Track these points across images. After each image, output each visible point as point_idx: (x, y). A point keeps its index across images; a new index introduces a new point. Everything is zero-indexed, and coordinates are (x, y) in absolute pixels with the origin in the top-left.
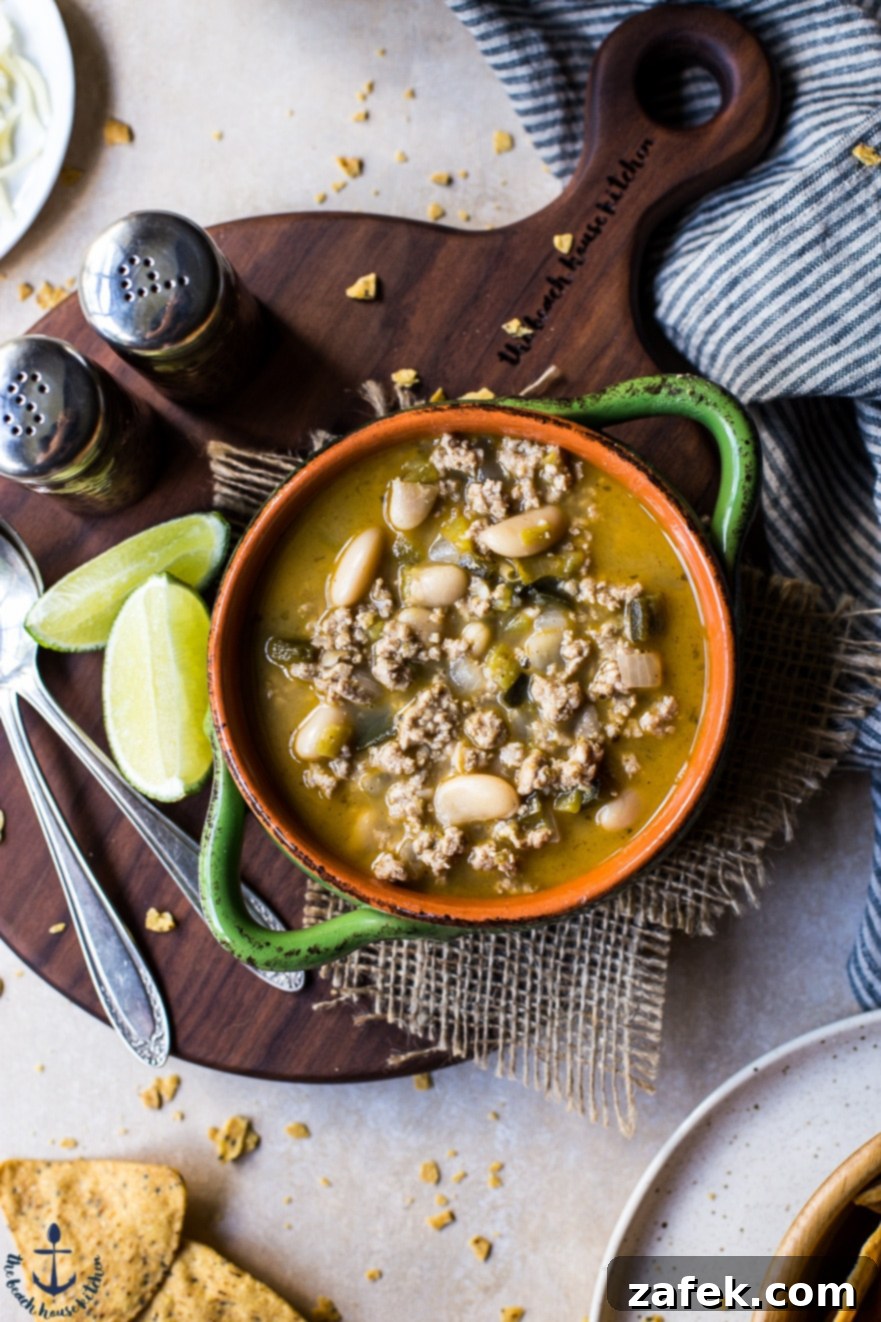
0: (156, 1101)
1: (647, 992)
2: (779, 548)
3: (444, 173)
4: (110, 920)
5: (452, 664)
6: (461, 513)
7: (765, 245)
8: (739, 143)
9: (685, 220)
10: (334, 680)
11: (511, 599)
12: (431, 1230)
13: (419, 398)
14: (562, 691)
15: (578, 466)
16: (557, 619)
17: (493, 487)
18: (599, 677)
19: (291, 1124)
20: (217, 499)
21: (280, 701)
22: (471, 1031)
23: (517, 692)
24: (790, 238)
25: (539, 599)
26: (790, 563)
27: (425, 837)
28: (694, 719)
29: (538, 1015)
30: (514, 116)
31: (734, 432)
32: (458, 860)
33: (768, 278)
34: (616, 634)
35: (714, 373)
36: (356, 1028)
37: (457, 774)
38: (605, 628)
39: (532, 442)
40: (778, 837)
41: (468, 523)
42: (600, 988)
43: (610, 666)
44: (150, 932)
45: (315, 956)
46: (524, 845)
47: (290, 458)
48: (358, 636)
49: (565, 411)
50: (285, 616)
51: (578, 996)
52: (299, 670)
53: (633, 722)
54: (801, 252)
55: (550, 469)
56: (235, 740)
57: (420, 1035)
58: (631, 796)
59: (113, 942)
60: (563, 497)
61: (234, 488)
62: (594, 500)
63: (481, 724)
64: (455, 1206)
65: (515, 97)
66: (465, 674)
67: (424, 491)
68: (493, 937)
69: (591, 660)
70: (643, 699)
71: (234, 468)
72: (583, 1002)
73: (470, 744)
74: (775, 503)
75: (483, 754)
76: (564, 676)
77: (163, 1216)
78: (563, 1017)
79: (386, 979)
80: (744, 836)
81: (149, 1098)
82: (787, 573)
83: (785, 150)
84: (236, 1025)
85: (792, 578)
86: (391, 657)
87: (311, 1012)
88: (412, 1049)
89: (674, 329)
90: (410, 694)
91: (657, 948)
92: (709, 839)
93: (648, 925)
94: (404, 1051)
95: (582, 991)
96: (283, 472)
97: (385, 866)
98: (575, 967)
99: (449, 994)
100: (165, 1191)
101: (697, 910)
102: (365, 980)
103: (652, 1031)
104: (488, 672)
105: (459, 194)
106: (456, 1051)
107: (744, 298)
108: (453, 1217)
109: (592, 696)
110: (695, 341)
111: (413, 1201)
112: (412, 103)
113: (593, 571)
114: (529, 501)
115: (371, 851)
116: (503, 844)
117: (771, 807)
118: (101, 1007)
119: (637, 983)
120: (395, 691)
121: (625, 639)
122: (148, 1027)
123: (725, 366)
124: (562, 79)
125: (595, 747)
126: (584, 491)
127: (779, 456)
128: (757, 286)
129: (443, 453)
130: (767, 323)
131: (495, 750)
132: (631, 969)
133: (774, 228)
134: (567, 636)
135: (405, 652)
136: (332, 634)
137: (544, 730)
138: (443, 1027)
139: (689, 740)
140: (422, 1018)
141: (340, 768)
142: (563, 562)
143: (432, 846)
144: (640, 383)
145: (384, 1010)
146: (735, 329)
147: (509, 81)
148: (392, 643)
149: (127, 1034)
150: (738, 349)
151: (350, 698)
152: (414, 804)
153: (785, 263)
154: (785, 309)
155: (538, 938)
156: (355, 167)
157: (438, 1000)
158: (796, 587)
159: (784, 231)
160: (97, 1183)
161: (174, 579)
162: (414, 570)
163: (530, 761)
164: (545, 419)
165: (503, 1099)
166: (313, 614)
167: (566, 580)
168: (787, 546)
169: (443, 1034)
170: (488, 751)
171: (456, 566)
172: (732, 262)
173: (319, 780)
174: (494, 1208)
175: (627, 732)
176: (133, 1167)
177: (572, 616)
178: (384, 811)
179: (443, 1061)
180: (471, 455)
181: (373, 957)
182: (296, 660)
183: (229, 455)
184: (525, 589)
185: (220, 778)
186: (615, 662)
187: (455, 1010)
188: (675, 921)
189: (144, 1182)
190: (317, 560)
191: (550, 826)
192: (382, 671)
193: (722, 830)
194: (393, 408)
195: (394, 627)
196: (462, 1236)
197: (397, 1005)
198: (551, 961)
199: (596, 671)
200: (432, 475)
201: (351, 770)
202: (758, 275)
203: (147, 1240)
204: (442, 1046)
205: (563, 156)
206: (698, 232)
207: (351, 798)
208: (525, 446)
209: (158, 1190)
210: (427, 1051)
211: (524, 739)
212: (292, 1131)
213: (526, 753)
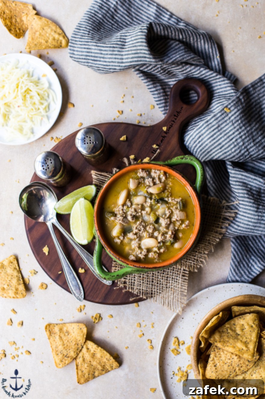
0: (80, 310)
1: (184, 284)
2: (210, 192)
3: (139, 113)
4: (71, 270)
5: (143, 216)
6: (144, 185)
7: (206, 129)
8: (201, 107)
9: (190, 123)
10: (120, 220)
11: (155, 202)
12: (139, 337)
13: (135, 161)
14: (166, 220)
15: (167, 175)
16: (164, 206)
17: (150, 180)
18: (174, 217)
19: (109, 315)
20: (94, 183)
21: (109, 225)
22: (147, 293)
23: (157, 221)
24: (211, 127)
25: (160, 202)
26: (212, 194)
27: (139, 251)
28: (193, 225)
29: (161, 289)
30: (154, 102)
31: (199, 166)
32: (146, 256)
33: (207, 136)
34: (177, 208)
35: (196, 155)
36: (123, 293)
37: (145, 238)
38: (174, 207)
39: (158, 170)
40: (211, 251)
41: (146, 187)
42: (174, 284)
43: (175, 215)
44: (80, 273)
45: (118, 277)
46: (160, 252)
47: (108, 174)
48: (124, 211)
49: (164, 163)
50: (109, 208)
51: (170, 285)
52: (112, 218)
53: (181, 226)
54: (213, 130)
55: (162, 176)
56: (100, 233)
57: (137, 294)
58: (181, 241)
59: (72, 275)
60: (165, 181)
61: (97, 180)
62: (171, 181)
63: (150, 228)
64: (144, 332)
65: (154, 98)
66: (146, 218)
67: (136, 181)
68: (151, 273)
69: (172, 213)
70: (183, 221)
71: (97, 176)
72: (170, 287)
73: (148, 232)
74: (209, 182)
75: (151, 234)
76: (166, 217)
77: (82, 335)
78: (166, 290)
79: (129, 282)
80: (204, 251)
81: (78, 310)
82: (212, 196)
83: (211, 108)
84: (98, 292)
85: (213, 197)
86: (131, 215)
87: (113, 289)
88: (135, 297)
89: (188, 146)
90: (135, 223)
91: (186, 275)
92: (196, 252)
93: (184, 270)
94: (133, 297)
95: (170, 284)
96: (108, 177)
97: (132, 258)
98: (169, 279)
99: (142, 285)
100: (82, 329)
101: (194, 266)
102: (125, 283)
103: (185, 292)
104: (151, 217)
105: (143, 118)
106: (144, 297)
107: (202, 140)
108: (143, 334)
109: (172, 221)
110: (192, 149)
111: (135, 331)
112: (133, 99)
113: (171, 196)
114: (158, 182)
115: (129, 254)
116: (155, 252)
117: (209, 245)
118: (69, 289)
119: (182, 282)
120: (132, 222)
121: (178, 209)
122: (79, 293)
123: (198, 154)
124: (164, 94)
125: (173, 231)
126: (169, 180)
127: (210, 172)
128: (205, 137)
129: (140, 173)
130: (207, 145)
131: (153, 233)
132: (180, 279)
133: (208, 125)
134: (167, 209)
135: (134, 214)
136: (119, 211)
137: (163, 229)
138: (141, 292)
139: (192, 229)
140: (137, 290)
141: (122, 238)
142: (165, 194)
143: (141, 253)
144: (179, 157)
145: (129, 289)
146: (200, 146)
147: (153, 94)
148: (131, 212)
149: (75, 295)
150: (201, 150)
151: (123, 223)
152: (137, 245)
153: (210, 133)
154: (210, 142)
155: (161, 273)
156: (121, 112)
157: (140, 287)
158: (214, 200)
159: (210, 126)
160: (67, 328)
161: (85, 198)
162: (135, 197)
163: (160, 235)
164: (160, 165)
165: (154, 309)
166: (115, 207)
167: (166, 198)
168: (212, 191)
169: (141, 294)
170: (151, 233)
171: (144, 196)
172: (199, 132)
173: (118, 241)
174: (152, 333)
175: (180, 228)
176: (75, 324)
177: (167, 205)
178: (131, 246)
179: (141, 300)
180: (146, 173)
181: (126, 278)
182: (112, 216)
183: (96, 173)
184: (158, 200)
185: (97, 241)
186: (176, 214)
187: (144, 288)
188: (189, 269)
189: (78, 327)
190: (115, 196)
191: (165, 248)
192: (129, 218)
193: (199, 250)
194: (130, 164)
195: (131, 209)
196: (145, 338)
197: (132, 288)
198: (164, 278)
199: (173, 216)
200: (138, 178)
201: (124, 238)
202: (205, 135)
203: (78, 340)
204: (141, 296)
205: (165, 110)
206: (193, 126)
207: (124, 244)
208: (156, 171)
209: (81, 329)
210: (138, 297)
211: (159, 231)
212: (109, 316)
213: (159, 233)
